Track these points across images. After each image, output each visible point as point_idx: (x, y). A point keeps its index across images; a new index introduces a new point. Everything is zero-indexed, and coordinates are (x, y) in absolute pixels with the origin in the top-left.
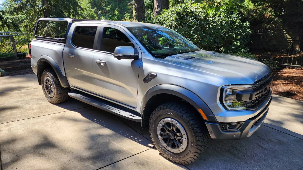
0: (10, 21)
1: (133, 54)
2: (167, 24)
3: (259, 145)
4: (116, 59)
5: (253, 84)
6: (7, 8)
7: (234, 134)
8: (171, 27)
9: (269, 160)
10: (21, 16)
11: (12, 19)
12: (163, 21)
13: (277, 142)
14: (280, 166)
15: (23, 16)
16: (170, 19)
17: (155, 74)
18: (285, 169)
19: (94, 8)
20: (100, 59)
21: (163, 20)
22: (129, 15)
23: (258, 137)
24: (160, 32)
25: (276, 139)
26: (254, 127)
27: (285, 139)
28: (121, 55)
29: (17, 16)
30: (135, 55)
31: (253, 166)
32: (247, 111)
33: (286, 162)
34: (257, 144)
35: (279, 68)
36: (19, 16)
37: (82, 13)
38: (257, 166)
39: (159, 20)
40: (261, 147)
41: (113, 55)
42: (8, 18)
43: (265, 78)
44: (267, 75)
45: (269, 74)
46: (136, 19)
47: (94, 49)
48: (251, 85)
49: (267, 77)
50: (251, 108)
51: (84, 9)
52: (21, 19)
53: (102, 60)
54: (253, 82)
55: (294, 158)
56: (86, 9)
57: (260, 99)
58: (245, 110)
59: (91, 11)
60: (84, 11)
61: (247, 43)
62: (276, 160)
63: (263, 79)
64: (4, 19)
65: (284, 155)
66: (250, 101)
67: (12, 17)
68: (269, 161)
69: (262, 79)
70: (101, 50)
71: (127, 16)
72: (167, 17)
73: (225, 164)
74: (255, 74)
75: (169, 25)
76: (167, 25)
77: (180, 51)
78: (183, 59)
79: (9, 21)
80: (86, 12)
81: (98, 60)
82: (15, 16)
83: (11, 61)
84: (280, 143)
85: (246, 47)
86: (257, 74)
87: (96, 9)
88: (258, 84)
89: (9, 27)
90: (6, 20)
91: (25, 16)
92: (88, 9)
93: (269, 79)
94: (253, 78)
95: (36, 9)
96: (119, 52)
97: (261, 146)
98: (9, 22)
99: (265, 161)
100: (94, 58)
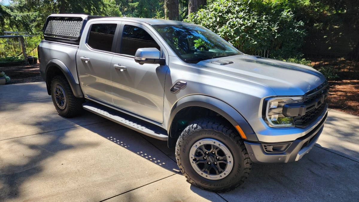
0: (20, 19)
1: (159, 58)
2: (204, 22)
3: (311, 171)
4: (138, 64)
5: (303, 96)
6: (17, 3)
7: (280, 157)
8: (208, 27)
9: (322, 189)
10: (33, 14)
11: (22, 16)
12: (199, 20)
13: (334, 167)
14: (335, 197)
15: (35, 14)
16: (207, 16)
17: (185, 82)
18: (341, 200)
19: (119, 4)
20: (120, 64)
21: (199, 18)
22: (160, 12)
23: (310, 160)
24: (195, 32)
25: (332, 164)
26: (305, 148)
27: (343, 164)
28: (143, 59)
29: (28, 14)
30: (161, 59)
31: (302, 196)
32: (295, 129)
33: (343, 192)
34: (308, 169)
35: (339, 77)
36: (31, 13)
37: (105, 10)
38: (308, 196)
39: (194, 18)
40: (313, 173)
41: (134, 59)
42: (17, 16)
43: (318, 88)
44: (322, 85)
45: (324, 83)
46: (167, 17)
47: (112, 52)
48: (302, 97)
49: (322, 87)
50: (301, 124)
51: (107, 6)
52: (32, 18)
53: (122, 65)
54: (303, 94)
55: (354, 187)
56: (109, 6)
57: (313, 114)
58: (294, 128)
59: (115, 7)
60: (106, 8)
61: (300, 46)
62: (331, 189)
63: (317, 89)
64: (13, 17)
65: (341, 184)
66: (300, 117)
67: (22, 14)
68: (322, 191)
69: (315, 89)
70: (120, 53)
71: (158, 14)
72: (204, 14)
73: (267, 193)
74: (308, 84)
75: (206, 24)
76: (204, 24)
77: (217, 55)
78: (220, 64)
79: (18, 19)
80: (109, 9)
81: (117, 65)
82: (26, 14)
83: (19, 66)
84: (337, 168)
85: (299, 52)
86: (309, 83)
87: (121, 6)
88: (310, 96)
89: (17, 27)
90: (15, 18)
91: (37, 13)
92: (112, 5)
93: (324, 90)
94: (303, 88)
95: (51, 5)
96: (141, 55)
97: (313, 171)
98: (19, 21)
99: (318, 190)
100: (112, 62)
